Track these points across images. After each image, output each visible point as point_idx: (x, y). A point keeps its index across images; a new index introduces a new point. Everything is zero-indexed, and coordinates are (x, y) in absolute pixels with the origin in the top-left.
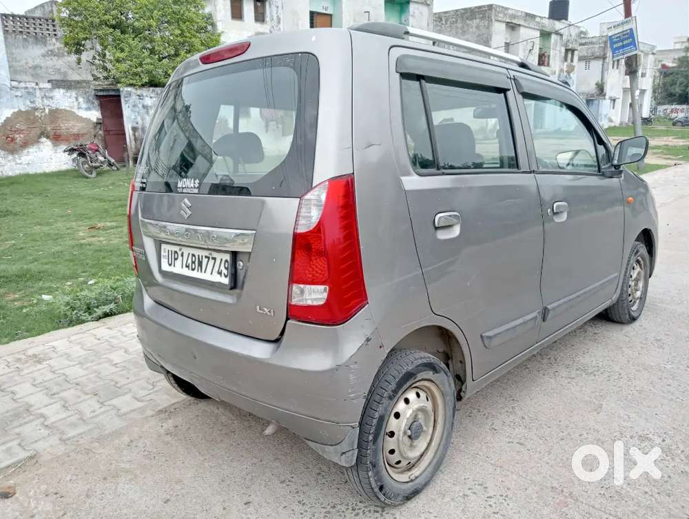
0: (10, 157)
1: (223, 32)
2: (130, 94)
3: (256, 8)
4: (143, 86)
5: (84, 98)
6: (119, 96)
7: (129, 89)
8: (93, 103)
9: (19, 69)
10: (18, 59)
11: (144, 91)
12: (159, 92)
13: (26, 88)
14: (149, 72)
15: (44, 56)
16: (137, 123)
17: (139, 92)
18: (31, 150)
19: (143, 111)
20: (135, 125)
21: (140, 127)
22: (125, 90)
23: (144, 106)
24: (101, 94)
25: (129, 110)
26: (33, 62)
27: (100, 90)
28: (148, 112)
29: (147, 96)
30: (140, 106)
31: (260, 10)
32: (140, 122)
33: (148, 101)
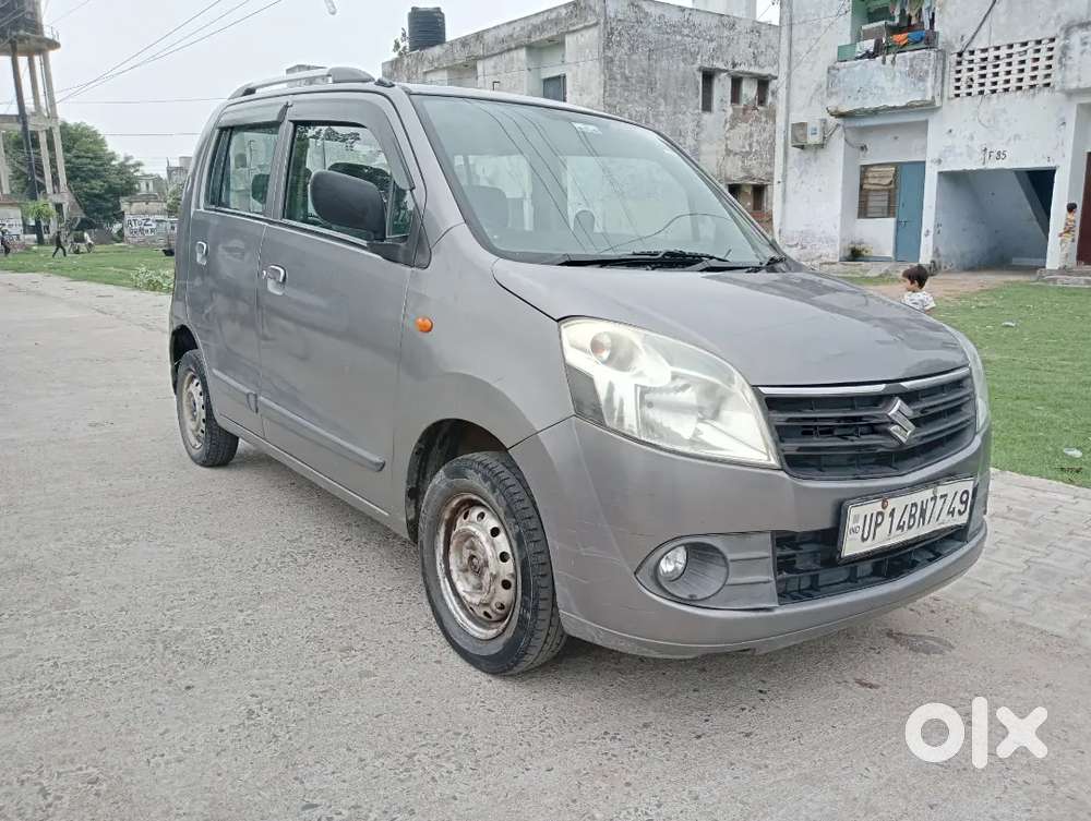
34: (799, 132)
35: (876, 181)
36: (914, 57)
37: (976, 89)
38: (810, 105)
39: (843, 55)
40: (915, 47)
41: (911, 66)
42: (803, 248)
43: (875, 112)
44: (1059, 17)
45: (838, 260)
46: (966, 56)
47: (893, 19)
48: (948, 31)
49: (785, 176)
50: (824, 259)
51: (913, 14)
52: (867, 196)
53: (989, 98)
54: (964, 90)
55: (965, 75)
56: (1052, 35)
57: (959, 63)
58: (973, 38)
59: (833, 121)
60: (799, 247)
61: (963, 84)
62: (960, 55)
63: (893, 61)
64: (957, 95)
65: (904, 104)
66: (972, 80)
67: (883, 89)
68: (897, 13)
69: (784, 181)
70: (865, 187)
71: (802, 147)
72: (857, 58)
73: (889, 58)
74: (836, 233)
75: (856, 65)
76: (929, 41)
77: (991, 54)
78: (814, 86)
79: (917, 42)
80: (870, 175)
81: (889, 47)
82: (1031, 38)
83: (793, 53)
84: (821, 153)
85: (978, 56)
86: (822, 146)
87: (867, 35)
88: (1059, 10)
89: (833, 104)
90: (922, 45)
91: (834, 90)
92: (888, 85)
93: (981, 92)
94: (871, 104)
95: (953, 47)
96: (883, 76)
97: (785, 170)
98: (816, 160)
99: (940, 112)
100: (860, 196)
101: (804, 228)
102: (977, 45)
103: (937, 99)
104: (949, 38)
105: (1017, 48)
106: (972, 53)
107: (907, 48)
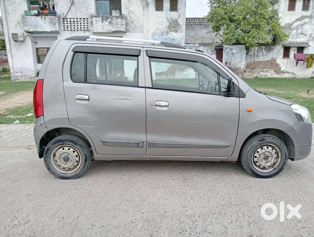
0: (180, 72)
1: (281, 18)
2: (227, 48)
3: (304, 3)
4: (233, 44)
5: (210, 50)
6: (223, 49)
7: (227, 46)
8: (214, 52)
9: (197, 38)
10: (198, 35)
11: (233, 47)
12: (240, 47)
13: (190, 46)
14: (236, 39)
15: (207, 33)
16: (228, 60)
17: (231, 47)
18: (187, 70)
19: (232, 55)
20: (227, 61)
21: (229, 62)
22: (225, 46)
23: (232, 53)
24: (218, 48)
25: (225, 55)
26: (203, 35)
27: (218, 47)
28: (233, 55)
29: (234, 49)
30: (230, 53)
31: (306, 4)
32: (229, 60)
33: (234, 51)
34: (15, 36)
35: (42, 53)
36: (51, 18)
37: (69, 29)
38: (16, 28)
39: (26, 13)
40: (51, 15)
41: (51, 20)
42: (22, 73)
43: (41, 32)
44: (88, 13)
45: (35, 76)
46: (65, 20)
47: (40, 5)
48: (59, 12)
49: (11, 50)
50: (30, 76)
51: (47, 5)
52: (39, 57)
53: (74, 32)
54: (66, 29)
55: (66, 25)
56: (87, 18)
57: (64, 21)
58: (67, 14)
59: (26, 34)
60: (21, 73)
61: (66, 27)
62: (64, 19)
63: (45, 18)
64: (64, 30)
65: (50, 31)
66: (68, 26)
67: (42, 26)
68: (41, 3)
69: (11, 52)
70: (38, 54)
71: (16, 41)
72: (32, 15)
73: (43, 17)
74: (33, 68)
75: (32, 18)
76: (54, 14)
77: (72, 20)
78: (16, 22)
79: (51, 14)
80: (39, 51)
81: (42, 14)
82: (82, 17)
83: (6, 10)
84: (23, 43)
85: (69, 20)
86: (23, 41)
87: (34, 9)
88: (88, 11)
89: (26, 28)
90: (53, 15)
91: (25, 24)
92: (44, 25)
93: (71, 30)
94: (39, 30)
95: (61, 17)
96: (42, 22)
97: (11, 48)
98: (21, 45)
99: (60, 34)
100: (37, 57)
101: (21, 67)
102: (68, 17)
103: (59, 31)
104: (60, 14)
105: (79, 20)
106: (67, 19)
107: (48, 15)
